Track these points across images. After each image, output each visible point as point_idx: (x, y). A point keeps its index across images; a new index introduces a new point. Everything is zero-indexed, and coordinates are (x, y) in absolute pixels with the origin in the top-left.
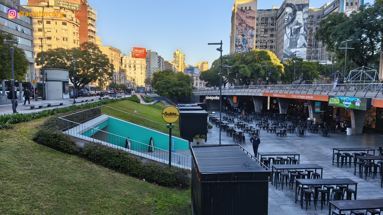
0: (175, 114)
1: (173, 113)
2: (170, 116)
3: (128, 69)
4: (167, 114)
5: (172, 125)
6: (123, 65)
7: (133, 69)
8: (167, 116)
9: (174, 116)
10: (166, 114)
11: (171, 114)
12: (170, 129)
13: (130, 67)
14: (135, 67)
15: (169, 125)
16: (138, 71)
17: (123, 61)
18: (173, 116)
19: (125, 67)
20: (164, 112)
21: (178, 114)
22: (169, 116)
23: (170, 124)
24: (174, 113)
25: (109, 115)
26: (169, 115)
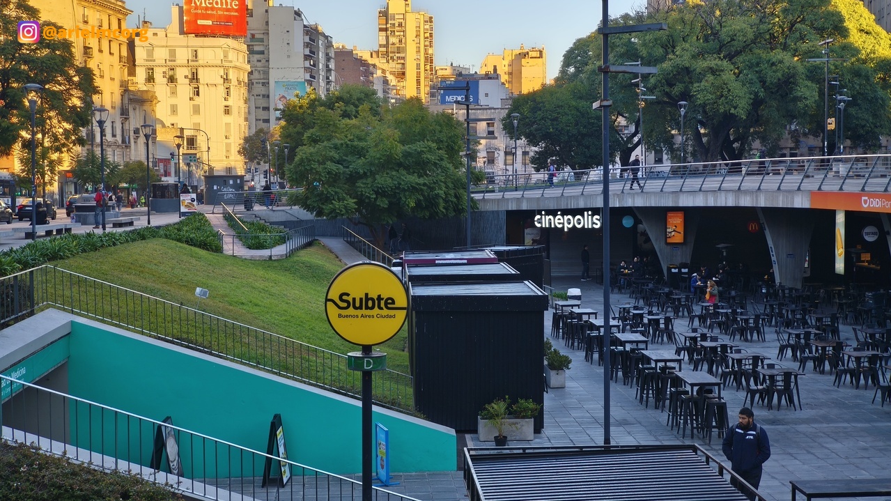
0: (386, 304)
1: (379, 298)
2: (364, 312)
3: (160, 88)
4: (348, 302)
5: (376, 352)
6: (141, 74)
7: (184, 88)
8: (351, 311)
9: (385, 312)
10: (345, 305)
11: (368, 303)
12: (367, 376)
13: (172, 79)
14: (194, 78)
15: (358, 354)
16: (212, 97)
17: (140, 54)
18: (376, 311)
19: (150, 79)
20: (334, 294)
21: (401, 301)
22: (359, 312)
23: (367, 349)
24: (385, 296)
25: (72, 312)
26: (360, 308)
